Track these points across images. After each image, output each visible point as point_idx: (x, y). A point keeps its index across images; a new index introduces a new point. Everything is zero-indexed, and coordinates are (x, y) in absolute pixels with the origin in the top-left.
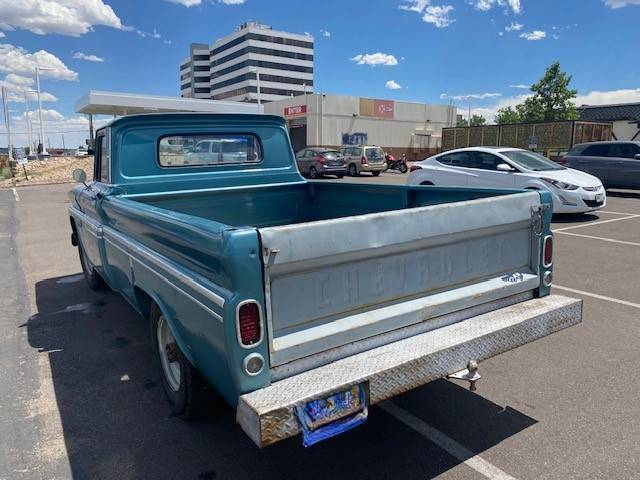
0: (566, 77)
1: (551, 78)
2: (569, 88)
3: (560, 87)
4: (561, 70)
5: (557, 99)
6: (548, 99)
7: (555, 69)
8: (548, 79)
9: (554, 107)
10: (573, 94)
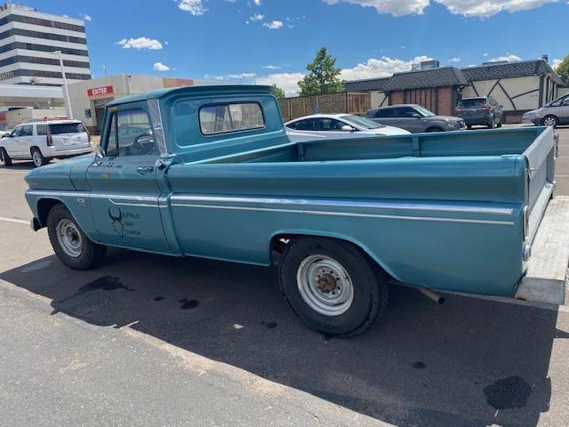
0: (332, 59)
1: (321, 59)
2: (335, 67)
3: (328, 66)
4: (328, 53)
5: (327, 76)
6: (320, 76)
7: (323, 52)
8: (319, 60)
9: (325, 82)
10: (338, 72)
